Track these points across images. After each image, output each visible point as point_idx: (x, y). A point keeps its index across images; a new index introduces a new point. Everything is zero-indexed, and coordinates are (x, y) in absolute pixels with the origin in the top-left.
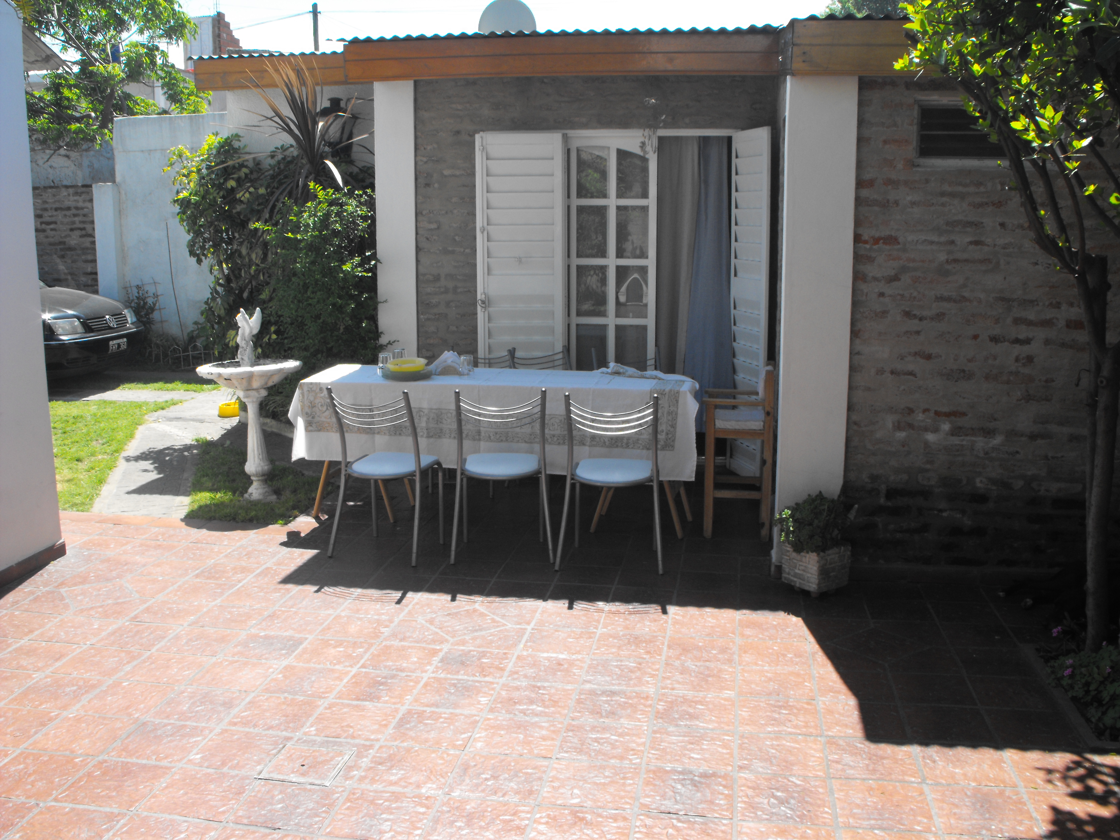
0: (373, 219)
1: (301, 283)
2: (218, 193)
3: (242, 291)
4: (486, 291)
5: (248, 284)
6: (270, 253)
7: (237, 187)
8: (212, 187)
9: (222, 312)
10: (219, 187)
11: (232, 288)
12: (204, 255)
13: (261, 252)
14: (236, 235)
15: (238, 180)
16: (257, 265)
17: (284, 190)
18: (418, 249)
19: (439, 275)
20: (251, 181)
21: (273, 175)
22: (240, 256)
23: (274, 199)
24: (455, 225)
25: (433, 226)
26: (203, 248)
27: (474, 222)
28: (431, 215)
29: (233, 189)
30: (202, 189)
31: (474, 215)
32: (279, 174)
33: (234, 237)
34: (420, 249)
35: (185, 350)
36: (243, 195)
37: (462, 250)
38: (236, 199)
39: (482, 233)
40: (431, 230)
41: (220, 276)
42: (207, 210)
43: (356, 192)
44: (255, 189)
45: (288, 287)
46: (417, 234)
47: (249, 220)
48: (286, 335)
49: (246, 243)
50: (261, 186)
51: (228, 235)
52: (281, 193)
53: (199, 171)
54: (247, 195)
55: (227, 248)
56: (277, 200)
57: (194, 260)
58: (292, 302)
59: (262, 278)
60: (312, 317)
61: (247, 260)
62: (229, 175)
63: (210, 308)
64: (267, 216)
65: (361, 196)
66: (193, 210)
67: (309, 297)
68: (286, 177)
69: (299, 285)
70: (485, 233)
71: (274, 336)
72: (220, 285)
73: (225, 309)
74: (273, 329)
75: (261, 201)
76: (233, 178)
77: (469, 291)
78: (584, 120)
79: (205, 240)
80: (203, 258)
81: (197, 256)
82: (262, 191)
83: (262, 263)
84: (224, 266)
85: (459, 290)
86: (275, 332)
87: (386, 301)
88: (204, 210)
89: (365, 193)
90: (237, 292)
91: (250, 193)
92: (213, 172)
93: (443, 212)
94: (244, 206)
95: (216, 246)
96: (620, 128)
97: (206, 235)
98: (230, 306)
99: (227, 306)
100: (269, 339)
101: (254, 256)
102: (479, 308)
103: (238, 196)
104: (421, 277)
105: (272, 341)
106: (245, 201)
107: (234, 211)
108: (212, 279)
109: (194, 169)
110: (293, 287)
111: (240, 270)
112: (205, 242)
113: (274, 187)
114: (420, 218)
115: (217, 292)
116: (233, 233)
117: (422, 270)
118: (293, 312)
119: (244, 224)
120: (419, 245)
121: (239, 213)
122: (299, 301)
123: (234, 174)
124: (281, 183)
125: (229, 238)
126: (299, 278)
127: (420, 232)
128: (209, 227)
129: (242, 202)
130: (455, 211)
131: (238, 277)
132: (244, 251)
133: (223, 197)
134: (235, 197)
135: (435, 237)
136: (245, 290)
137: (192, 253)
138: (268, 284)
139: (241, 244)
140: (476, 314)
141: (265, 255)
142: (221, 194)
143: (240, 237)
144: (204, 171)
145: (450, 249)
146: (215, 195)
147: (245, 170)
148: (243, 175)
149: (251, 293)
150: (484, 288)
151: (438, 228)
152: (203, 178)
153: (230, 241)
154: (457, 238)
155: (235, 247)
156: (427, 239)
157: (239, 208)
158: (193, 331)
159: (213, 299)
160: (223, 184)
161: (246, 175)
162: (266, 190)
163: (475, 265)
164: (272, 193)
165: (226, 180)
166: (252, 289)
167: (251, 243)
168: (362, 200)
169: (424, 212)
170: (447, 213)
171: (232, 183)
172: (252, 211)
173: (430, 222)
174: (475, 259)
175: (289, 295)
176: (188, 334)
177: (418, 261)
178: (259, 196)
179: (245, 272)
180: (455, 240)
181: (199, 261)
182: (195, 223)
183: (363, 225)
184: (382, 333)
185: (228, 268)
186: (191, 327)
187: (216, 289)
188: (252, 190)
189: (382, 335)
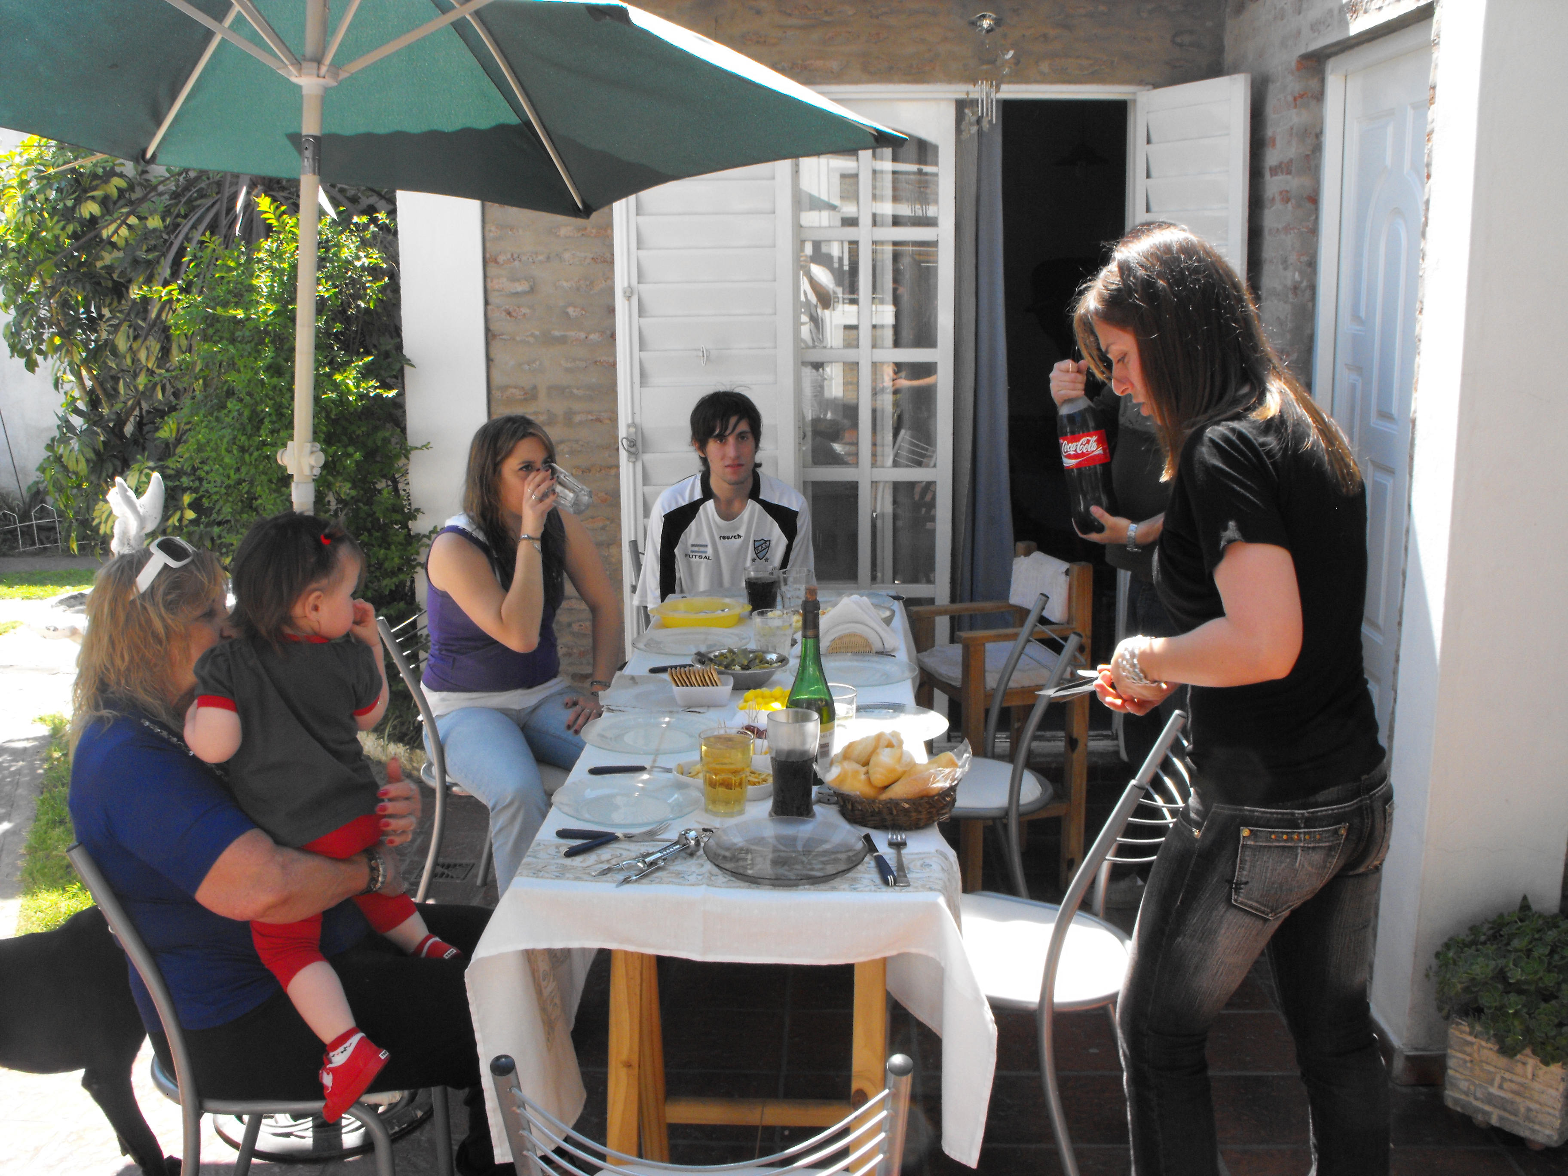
0: (394, 276)
1: (247, 413)
2: (63, 229)
3: (121, 423)
4: (638, 420)
5: (133, 409)
6: (174, 347)
7: (103, 216)
8: (51, 216)
9: (83, 467)
10: (68, 215)
11: (101, 416)
12: (40, 352)
13: (158, 346)
14: (106, 312)
15: (105, 202)
16: (151, 372)
17: (199, 220)
18: (490, 335)
19: (535, 388)
20: (131, 203)
21: (174, 192)
22: (115, 352)
23: (181, 237)
24: (565, 284)
25: (520, 287)
26: (37, 338)
27: (609, 276)
28: (517, 263)
29: (93, 220)
30: (28, 219)
31: (610, 262)
32: (187, 189)
33: (101, 316)
34: (494, 336)
35: (25, 516)
36: (116, 231)
37: (582, 335)
38: (102, 240)
39: (629, 298)
40: (516, 294)
41: (76, 393)
42: (42, 262)
43: (356, 219)
44: (140, 218)
45: (217, 419)
46: (487, 303)
47: (130, 281)
48: (214, 516)
49: (124, 327)
50: (152, 213)
51: (88, 311)
52: (194, 227)
53: (23, 184)
54: (124, 231)
55: (89, 339)
56: (188, 239)
57: (20, 362)
58: (229, 451)
59: (160, 396)
60: (270, 481)
61: (129, 361)
62: (85, 191)
63: (59, 459)
64: (168, 272)
65: (366, 227)
66: (15, 263)
67: (264, 443)
68: (202, 195)
69: (241, 414)
70: (635, 300)
71: (190, 515)
72: (77, 412)
73: (88, 461)
74: (187, 499)
75: (153, 242)
76: (93, 198)
77: (599, 420)
78: (835, 65)
79: (40, 323)
80: (39, 358)
81: (25, 354)
82: (154, 222)
83: (159, 367)
84: (84, 373)
85: (577, 418)
86: (191, 506)
87: (426, 446)
88: (37, 263)
89: (374, 220)
90: (111, 425)
91: (130, 227)
92: (49, 185)
93: (541, 258)
94: (121, 254)
95: (66, 334)
96: (907, 82)
97: (43, 313)
98: (97, 453)
99: (92, 455)
100: (180, 520)
101: (142, 355)
102: (623, 455)
103: (105, 234)
104: (496, 394)
105: (185, 522)
106: (121, 243)
107: (99, 264)
108: (61, 399)
109: (15, 182)
110: (228, 420)
111: (116, 379)
112: (43, 327)
113: (178, 215)
114: (493, 270)
115: (70, 427)
116: (98, 309)
117: (498, 379)
118: (232, 472)
119: (119, 290)
120: (492, 327)
121: (109, 269)
122: (243, 450)
123: (95, 188)
124: (191, 207)
125: (90, 319)
126: (241, 400)
127: (494, 299)
128: (48, 298)
129: (114, 245)
130: (567, 256)
131: (113, 395)
132: (122, 344)
133: (75, 236)
134: (99, 235)
135: (524, 310)
136: (127, 419)
137: (17, 349)
138: (173, 409)
139: (116, 328)
140: (617, 467)
141: (165, 352)
142: (70, 229)
143: (114, 317)
144: (34, 185)
145: (557, 333)
146: (57, 231)
147: (117, 182)
148: (115, 193)
149: (140, 425)
150: (633, 414)
151: (532, 290)
152: (33, 198)
153: (92, 324)
154: (571, 310)
155: (104, 335)
156: (509, 314)
157: (108, 258)
158: (37, 483)
159: (64, 440)
160: (74, 208)
161: (119, 190)
162: (164, 221)
163: (614, 365)
164: (175, 227)
165: (78, 201)
166: (141, 417)
167: (136, 328)
168: (368, 235)
169: (501, 259)
170: (548, 258)
171: (90, 208)
172: (136, 262)
173: (514, 279)
174: (614, 354)
175: (222, 438)
176: (29, 488)
177: (489, 360)
178: (148, 234)
179: (127, 386)
180: (567, 314)
181: (31, 366)
182: (20, 289)
183: (373, 287)
184: (418, 510)
185: (94, 378)
186: (34, 476)
187: (67, 421)
188: (132, 220)
189: (420, 516)
